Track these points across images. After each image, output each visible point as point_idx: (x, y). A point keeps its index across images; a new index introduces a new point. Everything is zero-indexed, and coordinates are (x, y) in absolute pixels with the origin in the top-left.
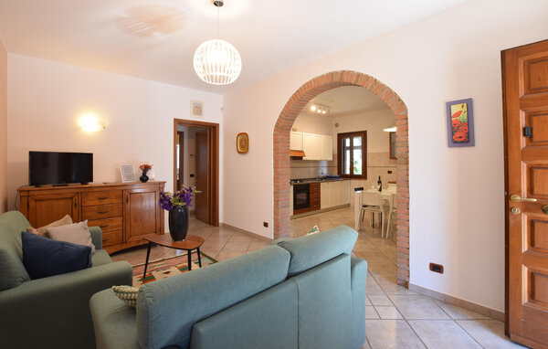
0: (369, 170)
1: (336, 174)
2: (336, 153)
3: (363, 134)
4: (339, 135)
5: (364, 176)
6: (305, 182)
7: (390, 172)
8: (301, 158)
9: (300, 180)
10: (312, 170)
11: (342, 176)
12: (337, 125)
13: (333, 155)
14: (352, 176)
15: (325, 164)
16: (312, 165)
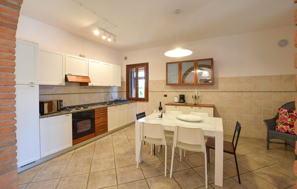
0: (150, 94)
1: (125, 98)
2: (125, 80)
3: (146, 66)
4: (128, 66)
5: (146, 99)
6: (90, 108)
7: (166, 96)
8: (86, 84)
9: (84, 106)
10: (103, 95)
11: (130, 99)
12: (126, 58)
13: (122, 82)
14: (137, 99)
15: (115, 90)
16: (102, 90)
